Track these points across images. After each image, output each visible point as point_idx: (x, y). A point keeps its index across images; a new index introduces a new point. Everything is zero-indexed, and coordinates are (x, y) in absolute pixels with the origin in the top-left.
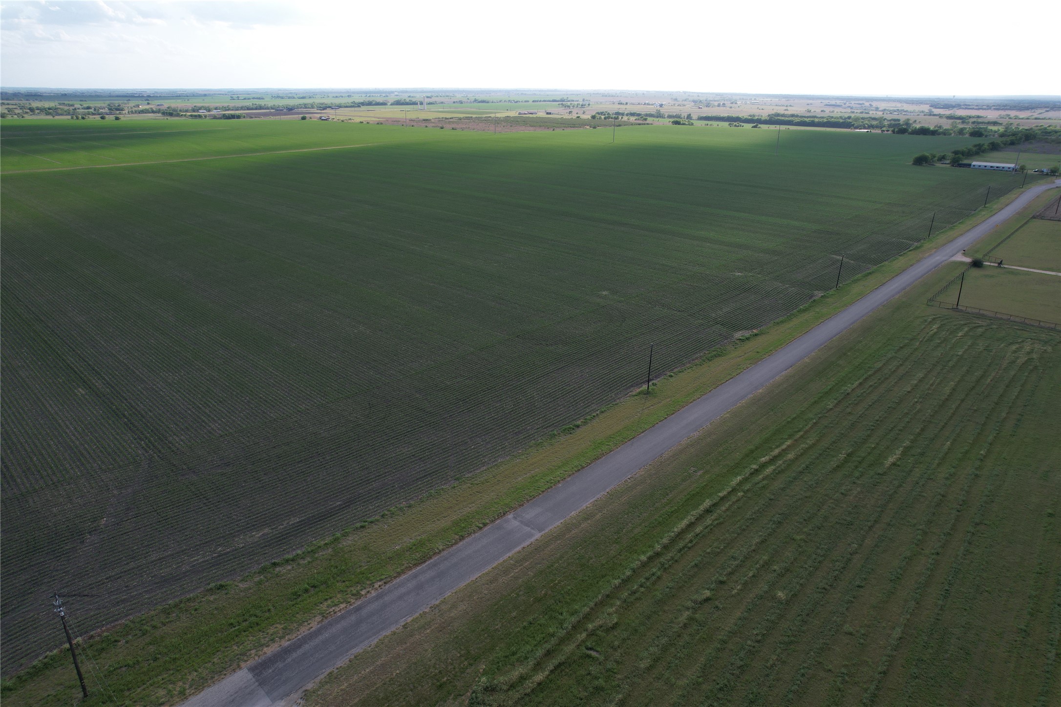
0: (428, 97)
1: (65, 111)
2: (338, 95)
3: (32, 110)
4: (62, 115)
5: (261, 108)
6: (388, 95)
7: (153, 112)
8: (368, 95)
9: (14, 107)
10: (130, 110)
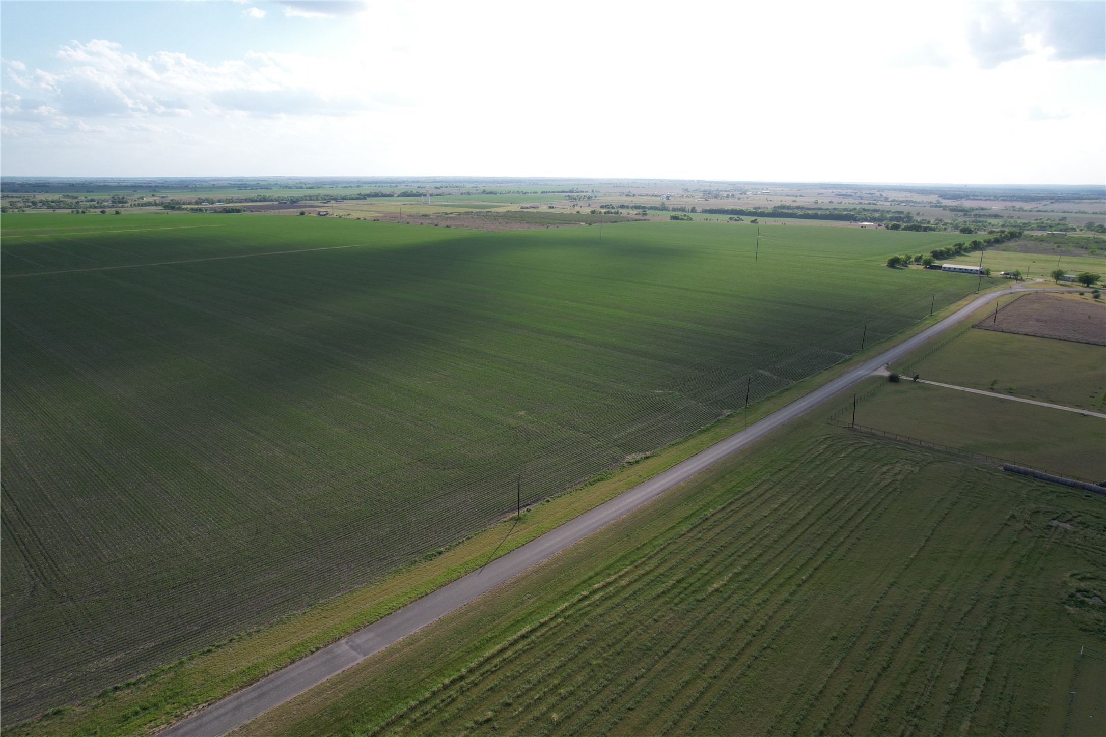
0: (437, 188)
1: (68, 205)
2: (346, 185)
3: (34, 203)
4: (64, 208)
5: (265, 200)
6: (398, 185)
7: (156, 204)
8: (378, 185)
9: (18, 200)
10: (133, 203)
